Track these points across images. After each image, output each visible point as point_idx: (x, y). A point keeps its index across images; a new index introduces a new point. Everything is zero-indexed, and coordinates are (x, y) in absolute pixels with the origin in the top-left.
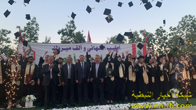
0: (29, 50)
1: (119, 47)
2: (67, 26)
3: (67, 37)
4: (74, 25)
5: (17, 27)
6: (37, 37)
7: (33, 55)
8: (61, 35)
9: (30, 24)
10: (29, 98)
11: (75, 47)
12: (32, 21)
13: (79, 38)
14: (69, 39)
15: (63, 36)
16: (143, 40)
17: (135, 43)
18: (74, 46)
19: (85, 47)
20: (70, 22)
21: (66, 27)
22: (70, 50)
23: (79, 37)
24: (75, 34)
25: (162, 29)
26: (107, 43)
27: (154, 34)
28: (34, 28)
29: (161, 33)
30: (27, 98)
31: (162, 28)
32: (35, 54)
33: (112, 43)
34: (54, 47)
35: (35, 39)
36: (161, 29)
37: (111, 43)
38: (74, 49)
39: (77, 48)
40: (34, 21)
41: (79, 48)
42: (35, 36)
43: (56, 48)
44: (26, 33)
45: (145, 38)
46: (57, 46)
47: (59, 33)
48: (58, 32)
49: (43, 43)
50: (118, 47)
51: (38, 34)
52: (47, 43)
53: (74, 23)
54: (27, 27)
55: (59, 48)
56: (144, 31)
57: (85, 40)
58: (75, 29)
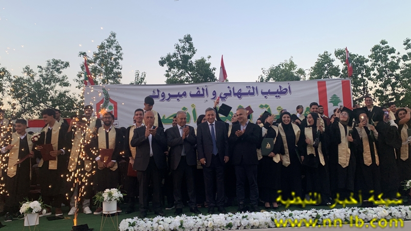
0: (105, 99)
1: (289, 88)
2: (178, 47)
3: (178, 70)
4: (191, 45)
5: (80, 54)
6: (120, 73)
7: (113, 110)
8: (166, 67)
9: (106, 46)
10: (110, 195)
11: (195, 92)
12: (108, 42)
13: (203, 73)
14: (182, 74)
15: (169, 69)
16: (342, 72)
17: (324, 78)
18: (193, 88)
19: (214, 91)
20: (182, 38)
21: (175, 51)
22: (184, 98)
23: (202, 70)
24: (194, 65)
25: (386, 45)
26: (262, 80)
27: (367, 57)
28: (113, 55)
29: (385, 54)
30: (105, 195)
31: (387, 43)
32: (116, 107)
33: (273, 81)
34: (154, 92)
35: (115, 78)
36: (383, 46)
37: (271, 80)
38: (192, 96)
39: (198, 93)
40: (112, 41)
41: (202, 93)
42: (115, 70)
43: (157, 94)
44: (97, 65)
45: (346, 68)
46: (158, 91)
47: (162, 63)
48: (160, 61)
49: (132, 84)
50: (286, 89)
51: (120, 67)
52: (138, 84)
53: (191, 40)
54: (99, 54)
55: (163, 93)
56: (344, 51)
57: (215, 75)
58: (194, 53)
